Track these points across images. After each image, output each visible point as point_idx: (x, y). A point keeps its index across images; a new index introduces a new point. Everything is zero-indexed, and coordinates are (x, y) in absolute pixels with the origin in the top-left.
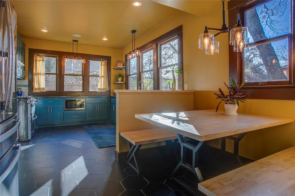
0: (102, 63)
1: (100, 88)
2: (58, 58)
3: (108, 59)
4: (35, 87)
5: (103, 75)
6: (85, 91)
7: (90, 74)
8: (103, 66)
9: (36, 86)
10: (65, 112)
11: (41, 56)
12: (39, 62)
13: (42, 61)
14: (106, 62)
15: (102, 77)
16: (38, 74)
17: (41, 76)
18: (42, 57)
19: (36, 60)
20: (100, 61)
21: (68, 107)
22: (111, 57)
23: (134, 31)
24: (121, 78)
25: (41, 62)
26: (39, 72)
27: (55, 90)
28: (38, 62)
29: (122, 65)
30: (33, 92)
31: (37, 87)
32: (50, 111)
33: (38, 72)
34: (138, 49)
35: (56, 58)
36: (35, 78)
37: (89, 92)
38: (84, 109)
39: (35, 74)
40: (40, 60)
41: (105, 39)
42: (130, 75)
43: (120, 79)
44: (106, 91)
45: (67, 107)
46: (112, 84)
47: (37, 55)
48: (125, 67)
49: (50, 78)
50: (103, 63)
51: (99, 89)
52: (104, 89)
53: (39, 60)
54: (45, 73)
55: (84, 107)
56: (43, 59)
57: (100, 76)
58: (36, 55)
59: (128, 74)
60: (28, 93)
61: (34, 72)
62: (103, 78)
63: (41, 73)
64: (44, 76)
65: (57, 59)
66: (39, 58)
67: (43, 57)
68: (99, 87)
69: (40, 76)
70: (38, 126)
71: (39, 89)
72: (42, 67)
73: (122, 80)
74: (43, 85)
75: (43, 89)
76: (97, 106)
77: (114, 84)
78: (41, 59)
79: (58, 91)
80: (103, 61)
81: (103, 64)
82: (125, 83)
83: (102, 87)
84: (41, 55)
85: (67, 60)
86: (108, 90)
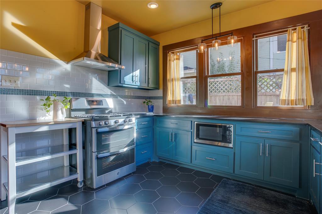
1: (285, 98)
5: (294, 65)
7: (260, 69)
9: (170, 97)
12: (173, 62)
13: (177, 59)
15: (293, 70)
16: (172, 80)
17: (176, 82)
18: (176, 54)
19: (170, 60)
21: (200, 137)
25: (175, 61)
26: (174, 77)
28: (171, 62)
31: (172, 99)
32: (172, 140)
33: (172, 77)
39: (169, 81)
44: (305, 107)
51: (285, 102)
52: (296, 102)
53: (173, 59)
54: (180, 77)
55: (230, 143)
56: (179, 56)
58: (170, 53)
60: (163, 107)
62: (294, 74)
63: (176, 77)
66: (172, 57)
67: (178, 54)
68: (283, 96)
69: (174, 82)
70: (159, 158)
71: (174, 102)
72: (177, 70)
74: (178, 96)
75: (179, 101)
76: (264, 146)
78: (175, 57)
83: (293, 97)
86: (313, 104)
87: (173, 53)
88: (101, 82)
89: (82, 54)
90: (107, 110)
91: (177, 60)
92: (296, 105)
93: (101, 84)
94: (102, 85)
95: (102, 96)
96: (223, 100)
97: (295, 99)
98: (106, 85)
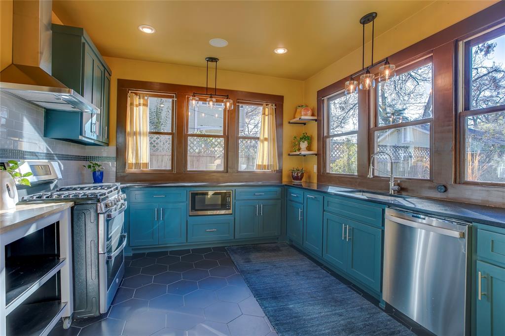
0: (264, 109)
1: (260, 163)
2: (175, 99)
3: (277, 101)
4: (129, 162)
5: (266, 136)
6: (229, 170)
7: (240, 135)
8: (267, 117)
9: (131, 159)
10: (190, 219)
11: (142, 95)
12: (138, 108)
13: (144, 105)
14: (274, 107)
15: (266, 139)
16: (135, 134)
17: (142, 138)
18: (143, 98)
19: (132, 104)
20: (262, 105)
21: (196, 208)
22: (283, 96)
23: (371, 14)
24: (306, 142)
25: (141, 107)
26: (138, 130)
27: (169, 168)
28: (135, 108)
29: (310, 113)
30: (124, 172)
31: (134, 162)
32: (159, 217)
33: (135, 130)
34: (387, 61)
35: (171, 100)
36: (130, 142)
37: (238, 172)
38: (230, 212)
39: (129, 134)
40: (140, 105)
41: (281, 51)
42: (328, 136)
43: (304, 145)
44: (272, 171)
45: (193, 208)
46: (285, 155)
47: (134, 93)
48: (315, 118)
49: (160, 142)
50: (267, 110)
51: (259, 166)
52: (268, 167)
53: (137, 103)
54: (148, 131)
55: (230, 209)
56: (147, 101)
57: (262, 138)
58: (131, 92)
59: (325, 134)
60: (116, 174)
61: (128, 129)
62: (266, 143)
63: (142, 130)
64: (148, 138)
65: (173, 100)
66: (137, 100)
67: (146, 98)
68: (259, 161)
69: (138, 137)
70: (132, 249)
71: (137, 165)
72: (144, 120)
73: (309, 148)
74: (145, 157)
75: (146, 165)
76: (260, 207)
77: (289, 155)
78: (142, 101)
79: (175, 171)
80: (267, 105)
81: (267, 113)
82: (316, 155)
83: (266, 163)
84: (142, 93)
85: (194, 102)
86: (278, 169)
87: (136, 94)
88: (35, 129)
89: (9, 66)
90: (52, 182)
91: (144, 107)
92: (268, 169)
93: (36, 132)
94: (37, 134)
95: (36, 156)
96: (162, 161)
97: (267, 164)
98: (42, 136)
